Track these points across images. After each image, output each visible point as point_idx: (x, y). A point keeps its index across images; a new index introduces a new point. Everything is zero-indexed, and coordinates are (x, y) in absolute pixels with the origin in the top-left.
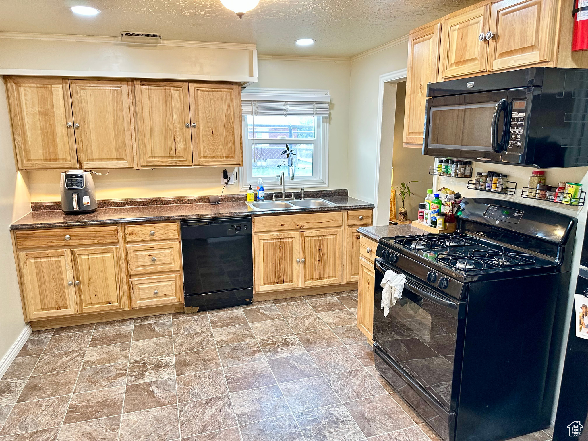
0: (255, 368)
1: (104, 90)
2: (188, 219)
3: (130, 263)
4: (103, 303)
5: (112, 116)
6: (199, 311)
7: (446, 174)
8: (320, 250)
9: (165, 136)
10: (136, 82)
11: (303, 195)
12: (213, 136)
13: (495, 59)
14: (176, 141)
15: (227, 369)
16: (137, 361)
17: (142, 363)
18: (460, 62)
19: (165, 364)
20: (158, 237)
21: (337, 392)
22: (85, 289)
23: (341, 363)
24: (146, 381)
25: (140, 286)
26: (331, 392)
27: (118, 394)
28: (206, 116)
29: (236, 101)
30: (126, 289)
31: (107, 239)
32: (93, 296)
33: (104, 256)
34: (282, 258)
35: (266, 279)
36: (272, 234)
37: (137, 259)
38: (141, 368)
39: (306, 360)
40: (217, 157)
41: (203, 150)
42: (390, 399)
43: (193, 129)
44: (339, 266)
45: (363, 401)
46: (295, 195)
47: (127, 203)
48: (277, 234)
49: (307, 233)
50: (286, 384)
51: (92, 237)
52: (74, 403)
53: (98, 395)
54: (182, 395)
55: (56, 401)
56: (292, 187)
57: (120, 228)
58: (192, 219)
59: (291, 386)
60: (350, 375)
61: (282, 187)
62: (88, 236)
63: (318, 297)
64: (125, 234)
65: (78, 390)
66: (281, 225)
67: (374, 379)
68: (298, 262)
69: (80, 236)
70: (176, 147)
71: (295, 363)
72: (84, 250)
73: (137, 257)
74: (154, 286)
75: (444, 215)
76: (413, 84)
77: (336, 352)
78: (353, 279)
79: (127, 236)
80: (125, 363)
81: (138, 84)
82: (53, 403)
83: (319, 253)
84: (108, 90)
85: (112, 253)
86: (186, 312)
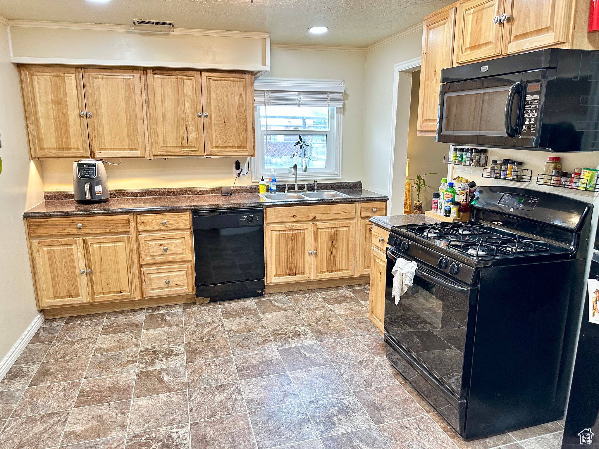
0: (265, 357)
1: (116, 78)
2: (200, 209)
3: (142, 252)
4: (114, 292)
5: (124, 105)
6: (210, 302)
7: (461, 162)
8: (332, 242)
9: (177, 125)
10: (148, 71)
11: (316, 187)
12: (225, 126)
13: (510, 42)
14: (188, 131)
15: (237, 357)
16: (147, 349)
17: (152, 350)
18: (475, 46)
19: (176, 352)
20: (170, 227)
21: (347, 381)
22: (96, 277)
23: (352, 353)
24: (156, 368)
25: (152, 276)
26: (341, 381)
27: (129, 380)
28: (218, 106)
29: (249, 91)
30: (138, 279)
31: (119, 228)
32: (104, 285)
33: (116, 245)
34: (294, 249)
35: (278, 271)
36: (283, 225)
37: (149, 249)
38: (152, 356)
39: (316, 350)
40: (229, 147)
41: (215, 140)
42: (401, 388)
43: (205, 118)
44: (352, 259)
45: (374, 390)
46: (307, 187)
47: (139, 193)
48: (288, 225)
49: (320, 225)
50: (296, 372)
51: (105, 226)
52: (85, 387)
53: (109, 380)
54: (192, 382)
55: (68, 386)
56: (304, 179)
57: (132, 217)
58: (203, 209)
59: (301, 374)
60: (361, 365)
61: (295, 179)
62: (100, 225)
63: (331, 290)
64: (137, 224)
65: (89, 376)
66: (294, 217)
67: (385, 369)
68: (310, 254)
69: (91, 224)
70: (189, 136)
71: (305, 352)
72: (96, 239)
73: (149, 247)
74: (165, 276)
75: (458, 204)
76: (427, 71)
77: (347, 343)
78: (366, 272)
79: (139, 225)
80: (136, 351)
81: (151, 73)
82: (64, 387)
83: (332, 245)
84: (121, 79)
85: (124, 242)
86: (198, 303)
